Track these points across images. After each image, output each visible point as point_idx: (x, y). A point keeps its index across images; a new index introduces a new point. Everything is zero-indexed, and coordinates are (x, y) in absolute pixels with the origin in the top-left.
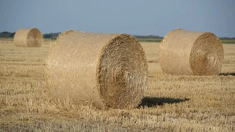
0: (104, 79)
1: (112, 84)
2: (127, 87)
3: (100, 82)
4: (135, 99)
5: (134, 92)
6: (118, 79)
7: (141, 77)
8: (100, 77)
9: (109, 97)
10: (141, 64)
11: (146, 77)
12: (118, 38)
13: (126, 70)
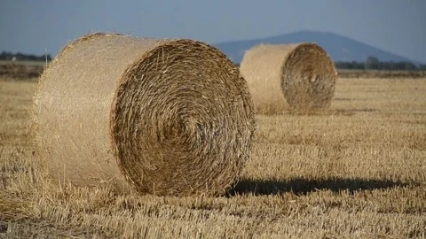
0: (131, 133)
1: (152, 144)
2: (197, 151)
3: (118, 139)
4: (220, 178)
5: (215, 164)
6: (168, 133)
7: (235, 132)
8: (117, 129)
9: (145, 171)
10: (236, 104)
11: (249, 132)
12: (169, 48)
13: (193, 115)
